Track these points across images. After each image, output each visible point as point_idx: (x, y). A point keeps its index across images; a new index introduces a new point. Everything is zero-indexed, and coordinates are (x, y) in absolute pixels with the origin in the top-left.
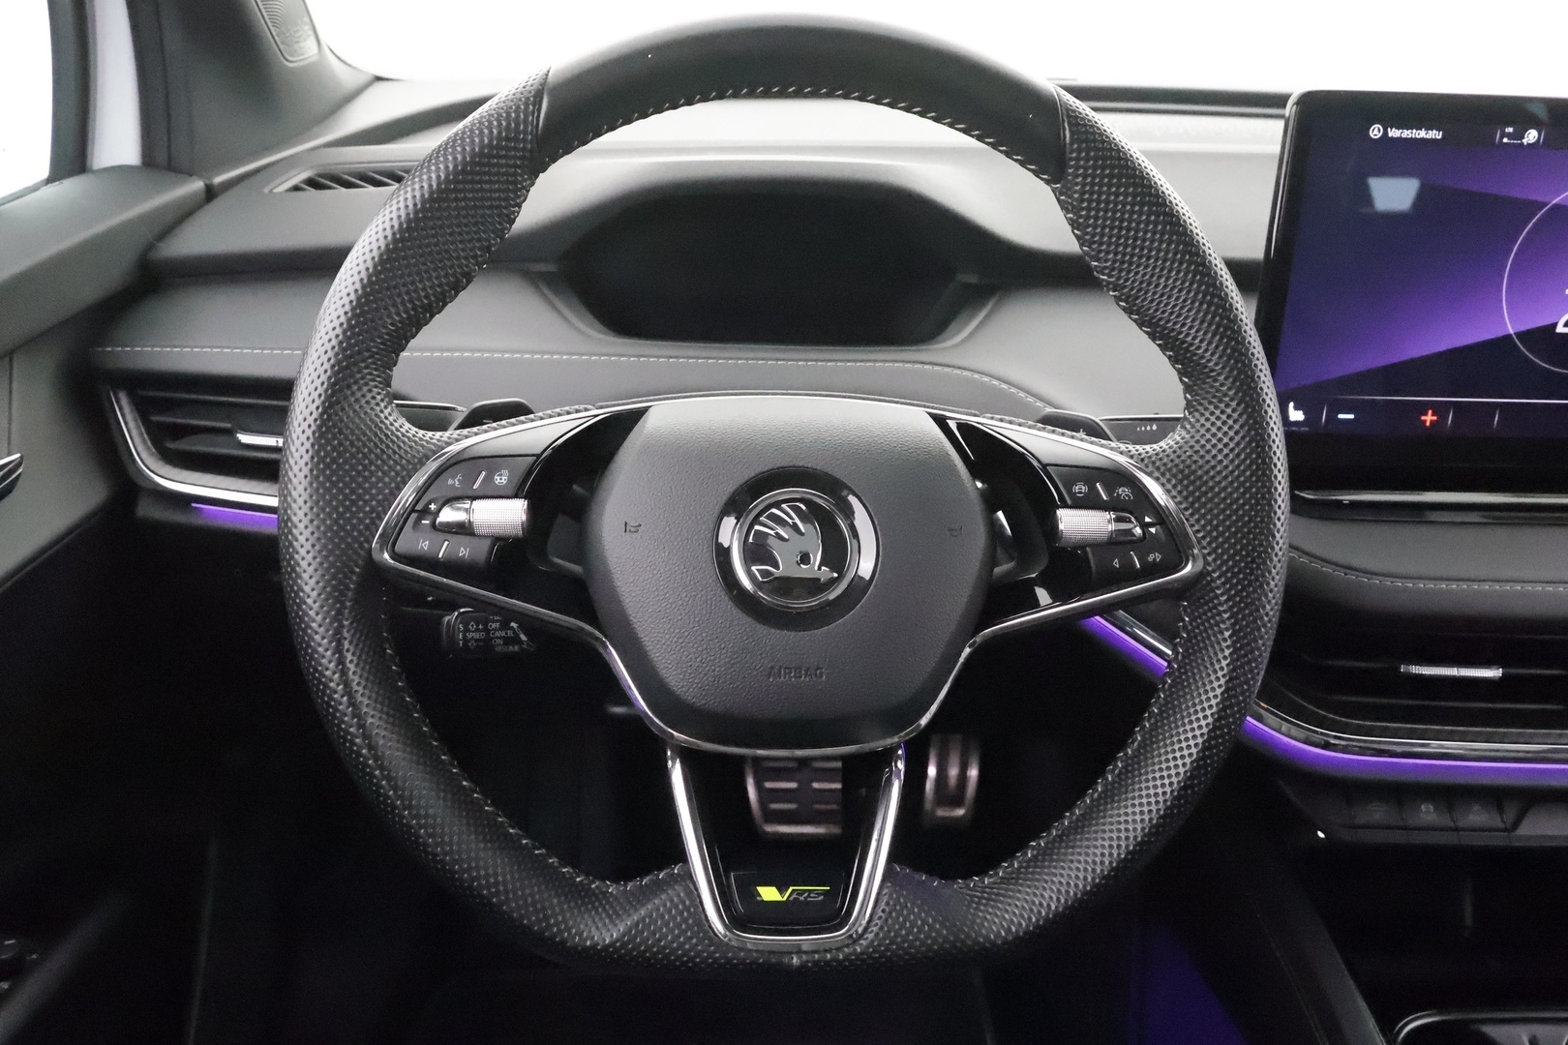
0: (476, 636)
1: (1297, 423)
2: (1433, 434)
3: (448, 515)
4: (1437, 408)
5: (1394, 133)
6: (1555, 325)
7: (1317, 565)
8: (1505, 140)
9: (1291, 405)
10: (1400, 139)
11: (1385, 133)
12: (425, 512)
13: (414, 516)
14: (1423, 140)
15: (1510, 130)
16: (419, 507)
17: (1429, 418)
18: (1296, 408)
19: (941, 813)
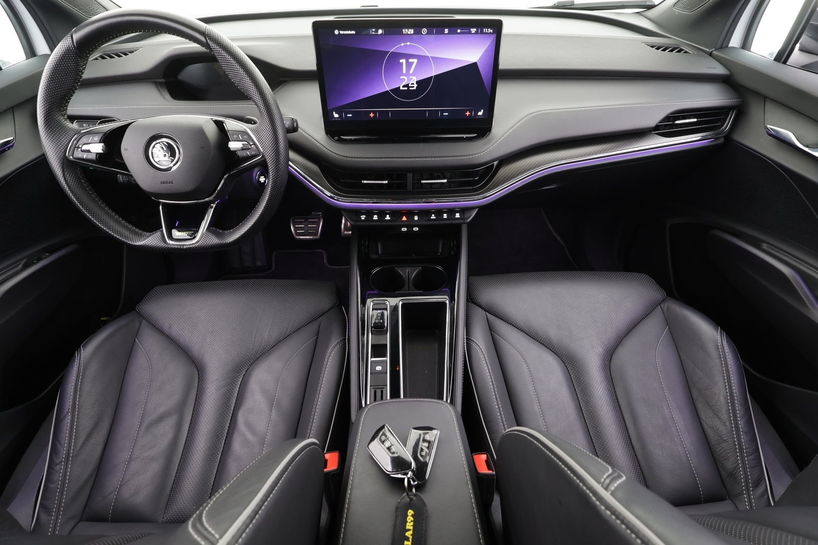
0: (126, 179)
1: (337, 118)
2: (374, 120)
3: (85, 147)
4: (374, 112)
5: (342, 32)
6: (400, 87)
7: (353, 159)
8: (373, 33)
9: (334, 113)
10: (344, 34)
11: (339, 32)
12: (78, 147)
13: (76, 148)
14: (350, 34)
15: (374, 30)
16: (77, 146)
17: (372, 115)
18: (336, 113)
19: (346, 233)
